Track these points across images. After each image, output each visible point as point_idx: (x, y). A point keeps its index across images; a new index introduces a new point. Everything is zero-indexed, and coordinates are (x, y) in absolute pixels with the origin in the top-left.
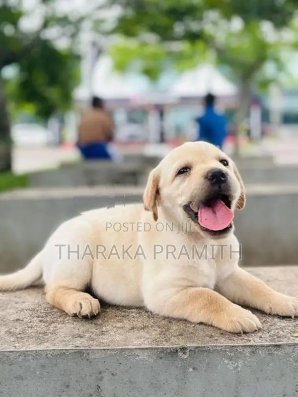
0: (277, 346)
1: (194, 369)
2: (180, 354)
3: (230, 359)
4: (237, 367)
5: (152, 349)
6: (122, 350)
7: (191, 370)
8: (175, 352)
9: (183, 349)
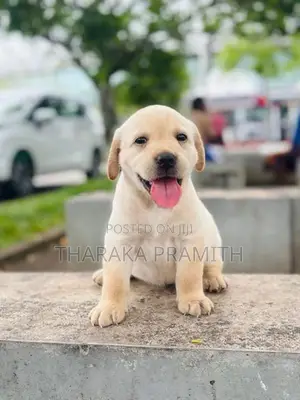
0: (168, 350)
1: (95, 365)
2: (81, 351)
3: (126, 358)
4: (133, 367)
5: (57, 344)
6: (33, 344)
7: (91, 366)
8: (76, 349)
9: (85, 347)
